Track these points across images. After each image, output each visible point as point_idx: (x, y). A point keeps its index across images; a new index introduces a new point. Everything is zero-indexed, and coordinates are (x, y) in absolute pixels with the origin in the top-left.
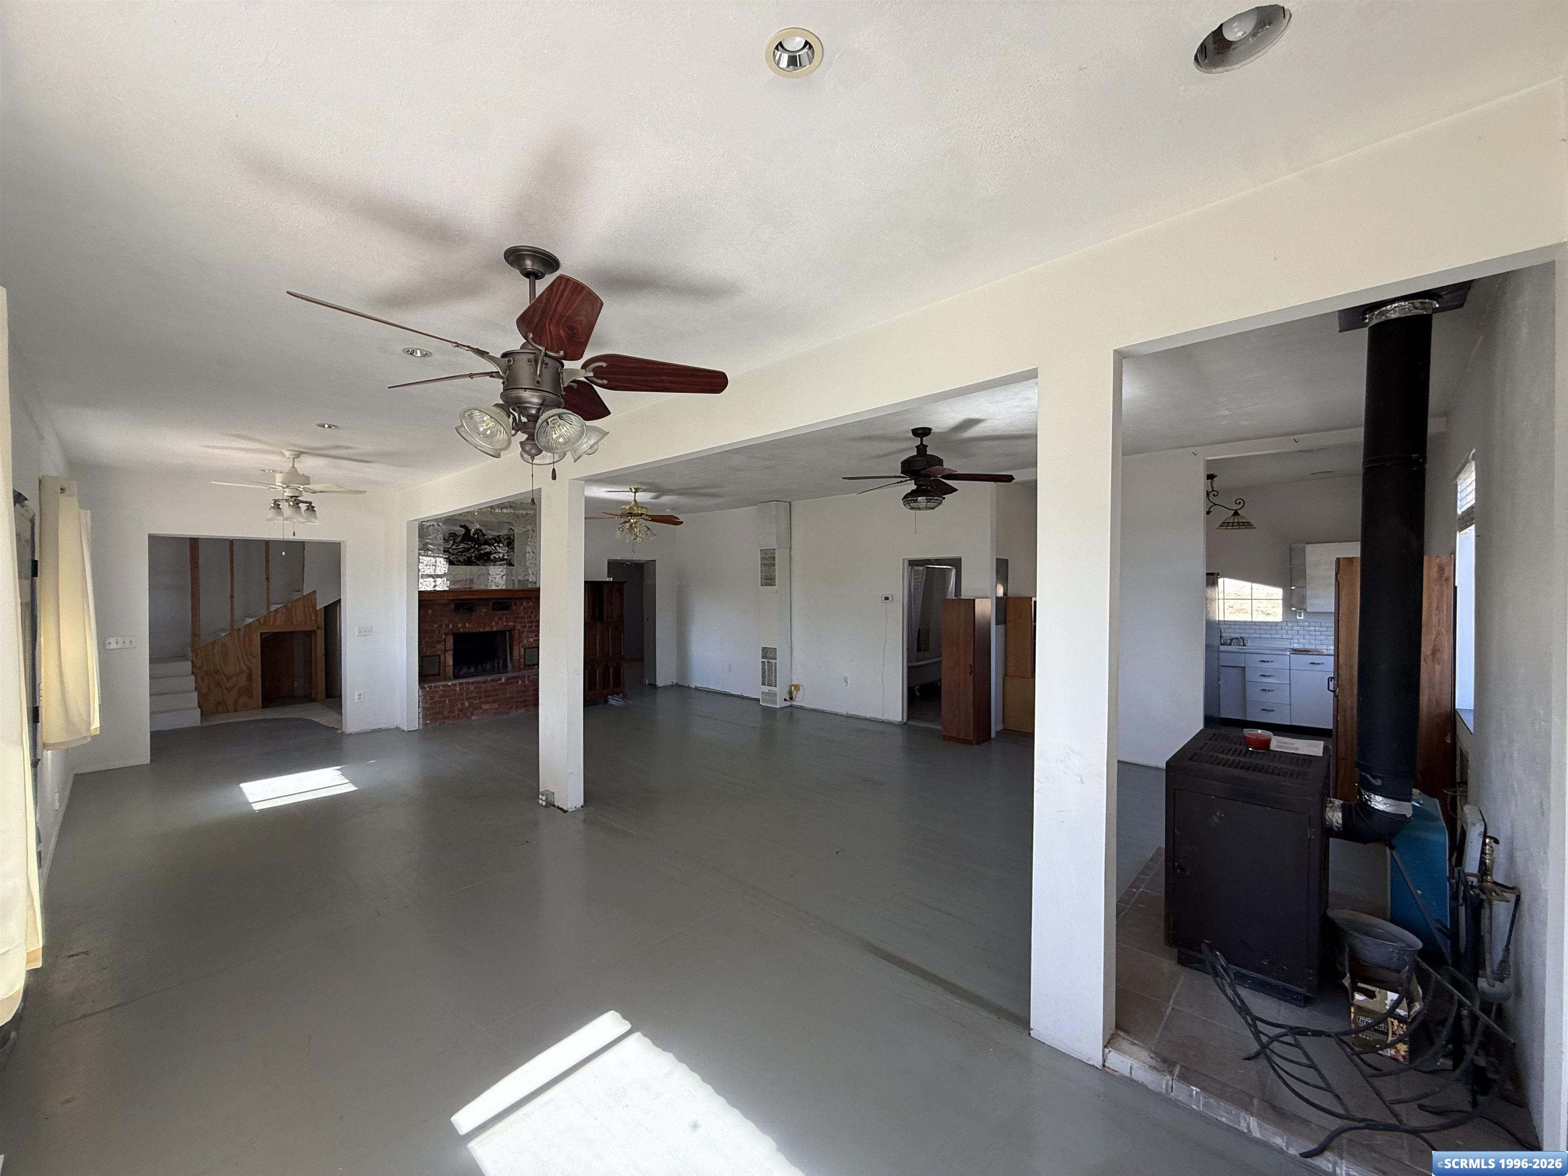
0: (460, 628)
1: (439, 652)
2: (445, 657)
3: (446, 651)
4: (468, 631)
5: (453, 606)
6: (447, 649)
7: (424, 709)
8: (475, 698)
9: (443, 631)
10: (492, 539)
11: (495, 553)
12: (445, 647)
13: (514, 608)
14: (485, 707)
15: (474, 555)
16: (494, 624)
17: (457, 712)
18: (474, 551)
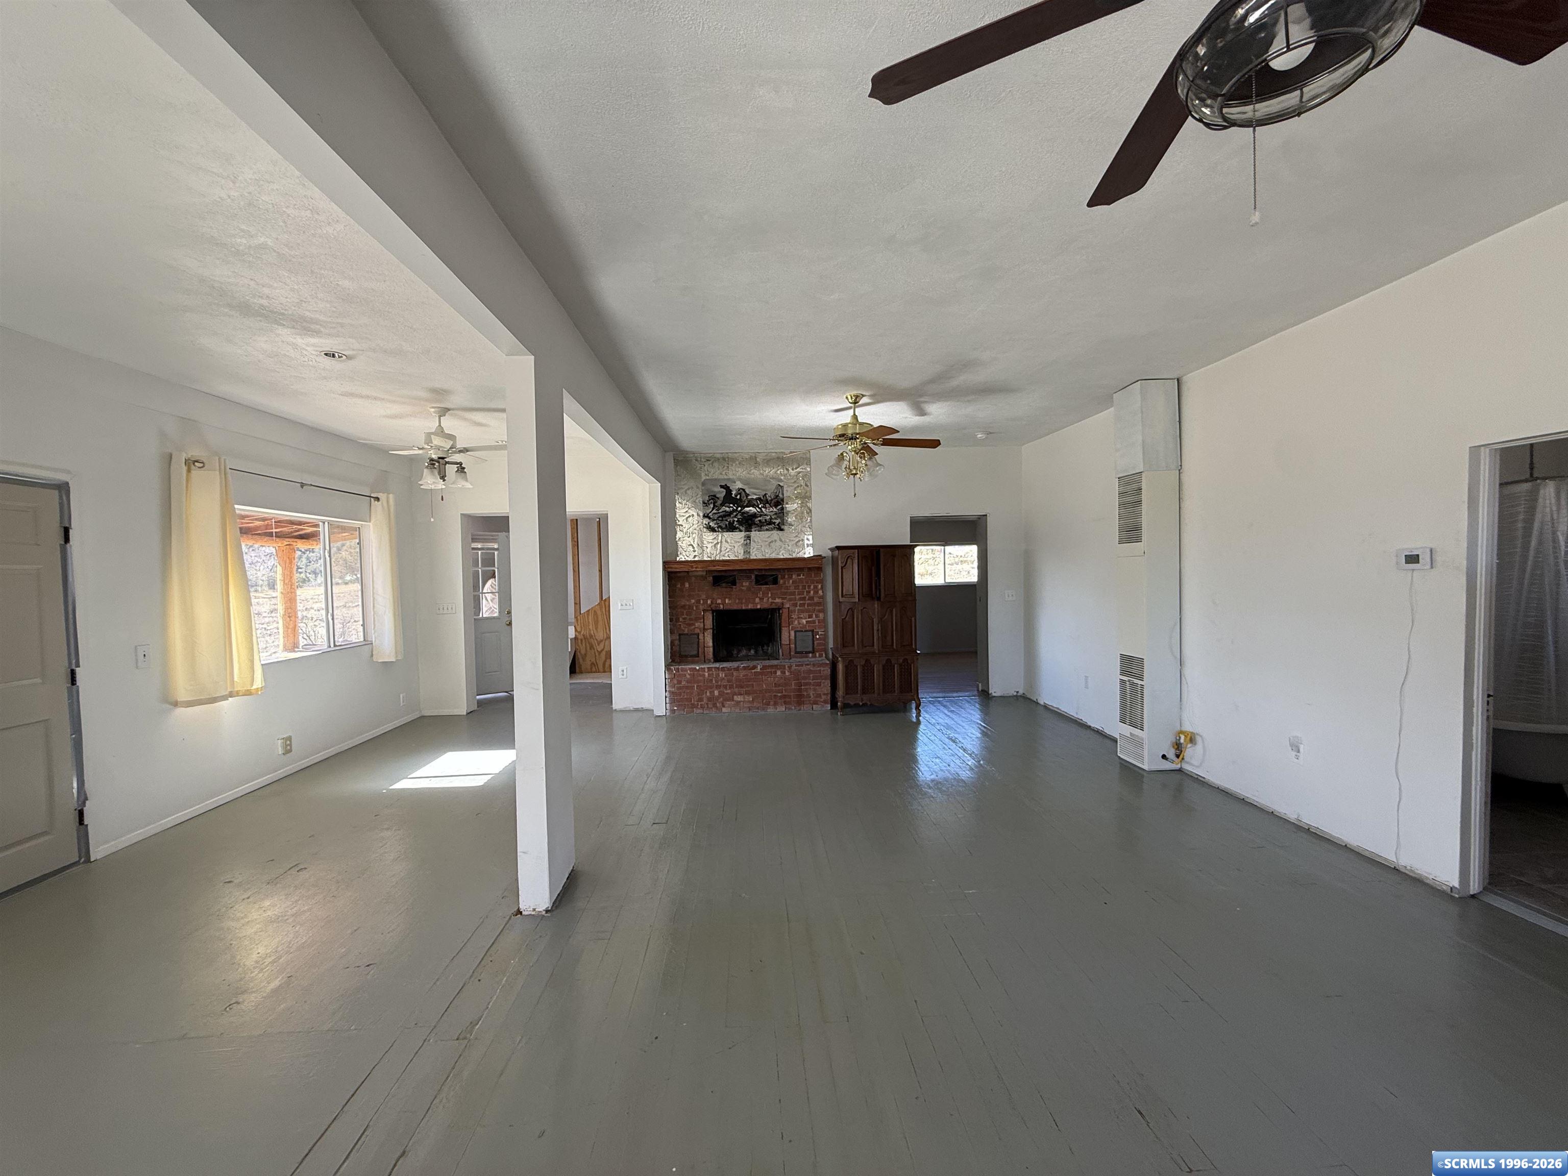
0: (719, 604)
1: (697, 631)
2: (704, 636)
3: (705, 629)
4: (727, 608)
5: (711, 578)
6: (706, 627)
7: (671, 693)
8: (725, 687)
9: (701, 607)
10: (756, 499)
11: (761, 516)
12: (704, 625)
13: (781, 582)
14: (738, 698)
15: (736, 519)
16: (757, 600)
17: (705, 700)
18: (737, 515)
